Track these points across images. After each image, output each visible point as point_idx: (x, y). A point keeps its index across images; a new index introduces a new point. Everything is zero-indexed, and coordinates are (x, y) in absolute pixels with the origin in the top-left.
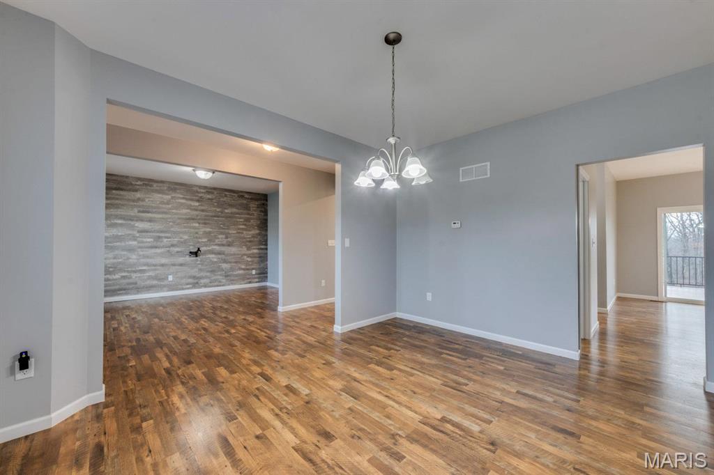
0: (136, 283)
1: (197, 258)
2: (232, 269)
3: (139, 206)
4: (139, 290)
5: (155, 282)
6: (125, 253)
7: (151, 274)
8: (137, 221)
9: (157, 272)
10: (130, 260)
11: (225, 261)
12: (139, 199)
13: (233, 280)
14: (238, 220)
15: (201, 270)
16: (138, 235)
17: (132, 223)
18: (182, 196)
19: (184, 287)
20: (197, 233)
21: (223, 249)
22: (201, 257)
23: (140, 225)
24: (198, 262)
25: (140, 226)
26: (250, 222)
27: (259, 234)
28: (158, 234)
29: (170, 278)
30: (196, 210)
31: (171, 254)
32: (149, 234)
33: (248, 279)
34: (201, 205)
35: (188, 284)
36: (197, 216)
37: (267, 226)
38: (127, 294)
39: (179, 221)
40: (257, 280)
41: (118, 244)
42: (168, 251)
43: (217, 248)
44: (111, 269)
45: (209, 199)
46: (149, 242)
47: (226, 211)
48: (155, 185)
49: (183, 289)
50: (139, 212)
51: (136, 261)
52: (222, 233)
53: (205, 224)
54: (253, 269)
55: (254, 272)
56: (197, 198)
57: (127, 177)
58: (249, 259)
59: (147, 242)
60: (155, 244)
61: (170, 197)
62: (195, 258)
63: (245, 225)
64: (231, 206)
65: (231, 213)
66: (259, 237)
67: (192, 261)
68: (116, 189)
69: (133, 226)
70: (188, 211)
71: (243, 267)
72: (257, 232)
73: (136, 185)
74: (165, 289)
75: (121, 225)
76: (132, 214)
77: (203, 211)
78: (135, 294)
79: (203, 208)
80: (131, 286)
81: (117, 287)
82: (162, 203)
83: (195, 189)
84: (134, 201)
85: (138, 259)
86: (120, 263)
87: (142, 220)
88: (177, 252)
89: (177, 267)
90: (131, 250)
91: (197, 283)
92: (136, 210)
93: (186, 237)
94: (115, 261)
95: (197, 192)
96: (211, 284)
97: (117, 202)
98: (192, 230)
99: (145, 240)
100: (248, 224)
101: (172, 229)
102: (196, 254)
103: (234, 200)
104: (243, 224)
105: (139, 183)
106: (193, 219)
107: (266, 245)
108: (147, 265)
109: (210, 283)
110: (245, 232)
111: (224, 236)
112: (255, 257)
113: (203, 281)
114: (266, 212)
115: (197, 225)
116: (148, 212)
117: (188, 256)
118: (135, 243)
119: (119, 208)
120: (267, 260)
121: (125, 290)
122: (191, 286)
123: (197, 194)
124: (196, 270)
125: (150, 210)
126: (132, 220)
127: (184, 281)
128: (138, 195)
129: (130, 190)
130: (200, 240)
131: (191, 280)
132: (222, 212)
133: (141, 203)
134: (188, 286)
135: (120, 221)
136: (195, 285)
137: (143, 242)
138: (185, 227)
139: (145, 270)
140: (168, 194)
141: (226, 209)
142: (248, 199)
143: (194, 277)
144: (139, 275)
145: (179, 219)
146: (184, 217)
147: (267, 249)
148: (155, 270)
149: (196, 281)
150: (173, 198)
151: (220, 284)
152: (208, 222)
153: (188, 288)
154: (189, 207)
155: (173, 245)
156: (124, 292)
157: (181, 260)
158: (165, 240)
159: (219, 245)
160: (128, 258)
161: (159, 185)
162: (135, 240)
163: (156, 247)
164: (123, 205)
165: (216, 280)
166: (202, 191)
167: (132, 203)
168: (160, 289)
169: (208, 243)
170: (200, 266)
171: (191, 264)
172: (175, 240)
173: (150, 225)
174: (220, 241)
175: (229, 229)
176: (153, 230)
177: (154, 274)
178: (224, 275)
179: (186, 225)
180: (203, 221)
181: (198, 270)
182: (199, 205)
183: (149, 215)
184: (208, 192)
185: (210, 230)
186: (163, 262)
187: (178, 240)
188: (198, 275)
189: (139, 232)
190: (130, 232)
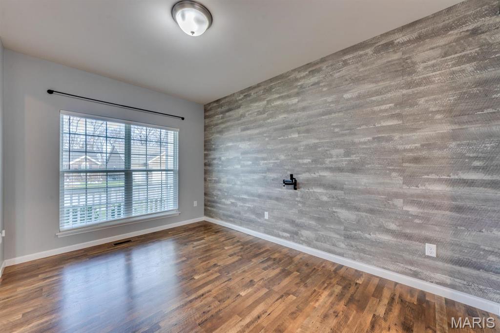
0: (239, 213)
1: (296, 192)
2: (361, 226)
3: (242, 124)
6: (233, 177)
7: (250, 205)
8: (240, 141)
9: (255, 204)
10: (236, 186)
11: (345, 205)
12: (243, 116)
13: (364, 251)
14: (376, 109)
15: (301, 213)
16: (241, 157)
17: (238, 144)
18: (278, 95)
19: (281, 233)
20: (296, 149)
21: (341, 177)
22: (302, 189)
23: (243, 146)
24: (298, 199)
26: (414, 105)
28: (256, 155)
29: (266, 215)
30: (295, 111)
32: (249, 155)
33: (411, 263)
34: (302, 100)
35: (285, 231)
36: (296, 120)
39: (275, 134)
41: (230, 168)
42: (265, 178)
43: (326, 174)
44: (226, 194)
45: (314, 84)
46: (249, 166)
47: (347, 96)
48: (252, 92)
49: (279, 236)
50: (242, 130)
52: (336, 146)
53: (308, 131)
54: (428, 240)
55: (431, 250)
56: (296, 90)
57: (233, 94)
59: (247, 166)
60: (253, 168)
61: (265, 102)
62: (293, 191)
63: (399, 116)
64: (358, 80)
65: (359, 97)
67: (291, 195)
68: (229, 110)
69: (238, 148)
70: (285, 115)
71: (393, 226)
73: (239, 100)
74: (262, 228)
75: (231, 147)
76: (237, 134)
77: (304, 109)
79: (304, 104)
81: (229, 213)
82: (259, 113)
84: (238, 119)
85: (241, 185)
86: (230, 188)
87: (244, 140)
88: (273, 180)
89: (273, 202)
90: (237, 175)
91: (297, 233)
92: (240, 129)
93: (282, 157)
96: (319, 244)
98: (290, 145)
99: (246, 163)
100: (407, 110)
101: (269, 147)
102: (293, 183)
103: (365, 65)
104: (392, 117)
105: (242, 96)
106: (291, 127)
108: (247, 193)
109: (317, 240)
110: (397, 136)
111: (342, 151)
112: (436, 206)
113: (305, 233)
115: (296, 136)
116: (248, 129)
118: (239, 167)
119: (229, 130)
121: (233, 217)
122: (288, 235)
123: (295, 84)
124: (295, 211)
125: (250, 125)
126: (237, 141)
127: (282, 224)
128: (241, 111)
130: (300, 161)
131: (288, 226)
132: (338, 101)
133: (243, 120)
135: (230, 144)
136: (294, 236)
137: (244, 166)
138: (282, 142)
139: (246, 199)
140: (264, 99)
141: (346, 91)
143: (292, 222)
144: (242, 204)
145: (276, 130)
146: (281, 126)
148: (254, 201)
149: (295, 229)
150: (268, 102)
151: (332, 248)
152: (311, 127)
153: (285, 238)
154: (286, 109)
155: (269, 170)
157: (276, 191)
158: (262, 162)
159: (331, 169)
161: (257, 90)
162: (239, 163)
163: (254, 172)
164: (232, 126)
165: (326, 239)
166: (303, 74)
167: (237, 122)
168: (257, 227)
169: (313, 166)
170: (300, 205)
171: (288, 200)
172: (271, 161)
173: (249, 145)
174: (335, 162)
175: (355, 134)
176: (251, 150)
177: (252, 206)
178: (343, 233)
179: (282, 138)
180: (304, 127)
181: (297, 212)
182: (298, 102)
183: (249, 132)
184: (312, 73)
185: (317, 141)
186: (260, 192)
187: (274, 161)
188: (298, 221)
189: (242, 154)
190: (237, 155)
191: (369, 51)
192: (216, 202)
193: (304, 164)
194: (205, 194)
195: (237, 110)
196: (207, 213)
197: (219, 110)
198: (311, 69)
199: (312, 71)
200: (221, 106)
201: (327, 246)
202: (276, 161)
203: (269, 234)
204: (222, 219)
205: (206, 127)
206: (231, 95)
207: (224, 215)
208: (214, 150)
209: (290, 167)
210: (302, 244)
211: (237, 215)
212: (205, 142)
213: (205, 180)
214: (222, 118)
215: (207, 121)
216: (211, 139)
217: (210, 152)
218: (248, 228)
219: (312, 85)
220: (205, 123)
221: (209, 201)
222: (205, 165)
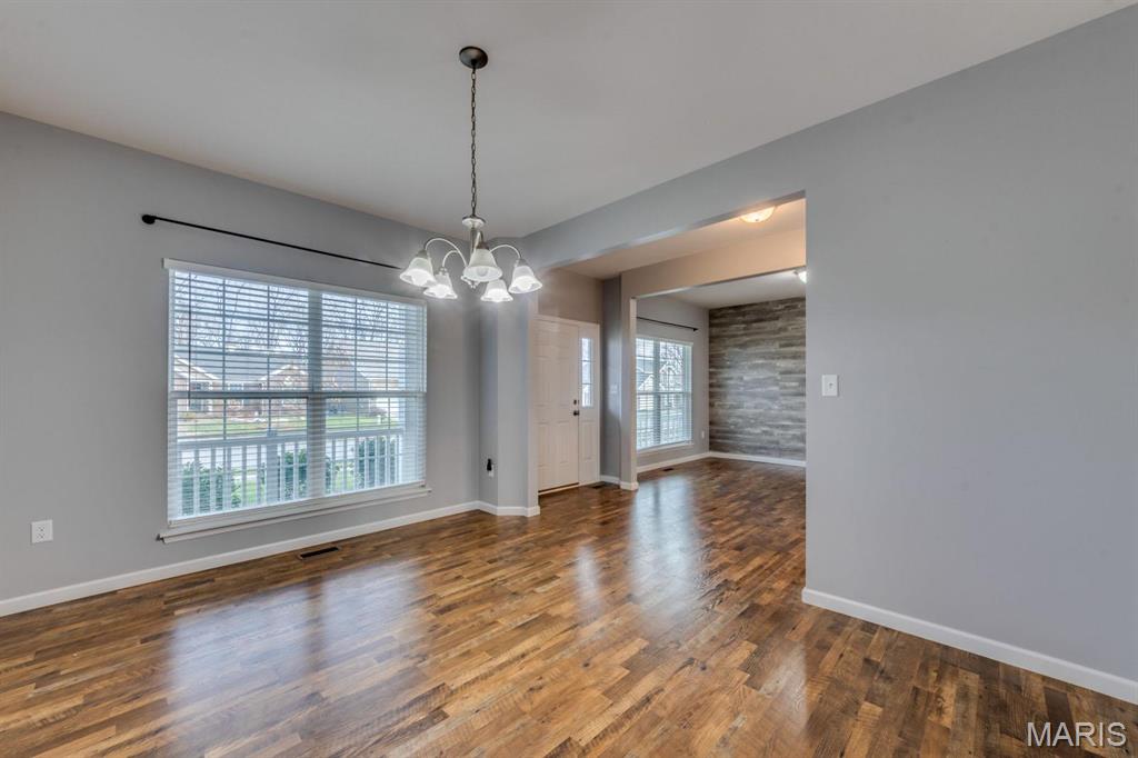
0: (777, 443)
3: (781, 339)
4: (781, 452)
6: (765, 401)
8: (778, 358)
10: (772, 411)
12: (781, 330)
16: (779, 378)
17: (773, 362)
23: (782, 364)
32: (793, 376)
38: (768, 454)
41: (759, 390)
44: (753, 421)
50: (781, 346)
51: (778, 413)
57: (767, 303)
68: (756, 321)
69: (775, 367)
73: (776, 310)
75: (762, 366)
76: (773, 350)
78: (777, 457)
81: (758, 444)
84: (774, 332)
85: (780, 411)
86: (760, 414)
87: (784, 357)
90: (773, 398)
92: (777, 344)
94: (756, 411)
97: (757, 337)
99: (787, 384)
105: (781, 307)
116: (792, 345)
118: (776, 388)
119: (758, 344)
121: (766, 449)
125: (794, 341)
126: (773, 359)
128: (780, 324)
129: (771, 319)
133: (783, 334)
135: (760, 362)
137: (785, 387)
139: (788, 426)
144: (782, 432)
156: (764, 451)
160: (770, 409)
162: (777, 385)
164: (763, 340)
167: (773, 336)
183: (794, 349)
189: (782, 373)
190: (772, 375)
192: (735, 433)
194: (711, 423)
195: (772, 322)
196: (713, 446)
197: (740, 318)
200: (744, 314)
204: (744, 453)
205: (712, 339)
206: (762, 303)
207: (749, 447)
208: (729, 367)
211: (773, 446)
212: (711, 356)
213: (711, 405)
214: (745, 329)
215: (715, 330)
216: (724, 354)
217: (720, 370)
220: (710, 332)
221: (718, 431)
222: (711, 386)
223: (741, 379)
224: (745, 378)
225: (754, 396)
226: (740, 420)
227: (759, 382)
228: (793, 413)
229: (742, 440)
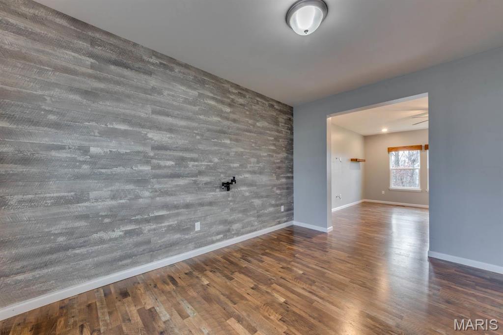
0: (148, 242)
1: (229, 192)
2: (263, 207)
3: (154, 103)
4: (154, 253)
5: (177, 236)
6: (130, 187)
7: (172, 222)
8: (150, 128)
10: (141, 200)
11: (257, 196)
12: (154, 90)
13: (264, 221)
14: (269, 138)
15: (232, 210)
16: (152, 154)
17: (144, 131)
18: (211, 95)
19: (214, 238)
20: (228, 154)
21: (255, 178)
22: (233, 190)
23: (155, 136)
24: (230, 199)
25: (155, 138)
26: (279, 141)
27: (286, 158)
28: (181, 154)
29: (198, 226)
30: (227, 119)
31: (197, 187)
32: (168, 153)
33: (278, 218)
34: (234, 113)
35: (218, 234)
36: (229, 128)
37: (292, 149)
38: (135, 264)
39: (207, 134)
40: (285, 219)
41: (119, 170)
42: (195, 182)
43: (248, 176)
44: (107, 220)
46: (169, 167)
47: (258, 124)
48: (177, 69)
49: (213, 242)
50: (154, 112)
51: (148, 201)
52: (253, 156)
53: (237, 140)
54: (282, 204)
55: (282, 208)
56: (229, 101)
57: (135, 45)
58: (278, 192)
59: (165, 167)
60: (177, 170)
61: (196, 93)
62: (227, 193)
64: (263, 117)
65: (263, 128)
66: (287, 161)
67: (223, 197)
68: (116, 63)
69: (145, 138)
70: (219, 119)
71: (273, 202)
72: (285, 155)
73: (149, 62)
74: (191, 245)
75: (125, 134)
76: (143, 115)
77: (235, 121)
78: (147, 262)
79: (235, 116)
80: (141, 249)
82: (186, 101)
83: (226, 86)
84: (145, 91)
85: (152, 198)
86: (123, 206)
87: (157, 127)
88: (206, 184)
89: (206, 208)
90: (141, 181)
91: (229, 231)
92: (149, 108)
93: (216, 160)
94: (114, 203)
95: (229, 92)
96: (244, 230)
97: (118, 88)
98: (223, 150)
99: (162, 163)
100: (277, 143)
101: (200, 147)
102: (227, 186)
103: (265, 111)
104: (273, 144)
105: (154, 60)
106: (224, 133)
107: (292, 172)
108: (166, 206)
109: (243, 228)
110: (275, 155)
111: (256, 160)
112: (283, 189)
113: (236, 226)
114: (291, 129)
115: (228, 142)
116: (168, 115)
117: (218, 190)
118: (146, 168)
119: (118, 100)
120: (293, 193)
121: (129, 256)
122: (222, 236)
123: (228, 95)
124: (227, 210)
125: (170, 111)
126: (143, 127)
127: (215, 229)
128: (153, 82)
129: (138, 70)
130: (232, 165)
131: (221, 228)
132: (254, 125)
133: (156, 97)
134: (219, 237)
135: (122, 127)
136: (227, 234)
137: (159, 167)
138: (215, 144)
140: (195, 89)
141: (258, 121)
142: (277, 109)
143: (225, 222)
144: (154, 226)
145: (209, 130)
146: (215, 128)
147: (292, 177)
148: (178, 215)
149: (228, 227)
150: (200, 95)
151: (252, 228)
152: (240, 138)
153: (219, 240)
154: (220, 114)
155: (200, 173)
156: (128, 261)
157: (210, 196)
158: (191, 164)
159: (251, 172)
160: (137, 197)
161: (183, 70)
162: (147, 162)
163: (178, 176)
164: (129, 96)
165: (248, 224)
166: (234, 90)
167: (142, 95)
168: (184, 247)
169: (240, 170)
170: (231, 204)
171: (221, 202)
172: (203, 163)
173: (169, 138)
174: (252, 167)
175: (261, 150)
176: (175, 146)
177: (176, 222)
178: (256, 215)
179: (216, 140)
180: (235, 136)
181: (229, 211)
182: (231, 112)
183: (169, 120)
184: (240, 95)
185: (242, 150)
186: (188, 201)
187: (206, 163)
188: (230, 218)
189: (154, 148)
190: (140, 148)
191: (267, 103)
193: (234, 168)
195: (146, 77)
197: (85, 44)
198: (240, 91)
199: (241, 93)
200: (93, 42)
201: (249, 228)
202: (210, 163)
203: (201, 247)
209: (223, 170)
210: (233, 237)
214: (92, 67)
218: (167, 257)
219: (240, 104)
223: (85, 151)
224: (93, 150)
225: (110, 179)
226: (83, 223)
227: (119, 159)
228: (169, 199)
229: (83, 257)
